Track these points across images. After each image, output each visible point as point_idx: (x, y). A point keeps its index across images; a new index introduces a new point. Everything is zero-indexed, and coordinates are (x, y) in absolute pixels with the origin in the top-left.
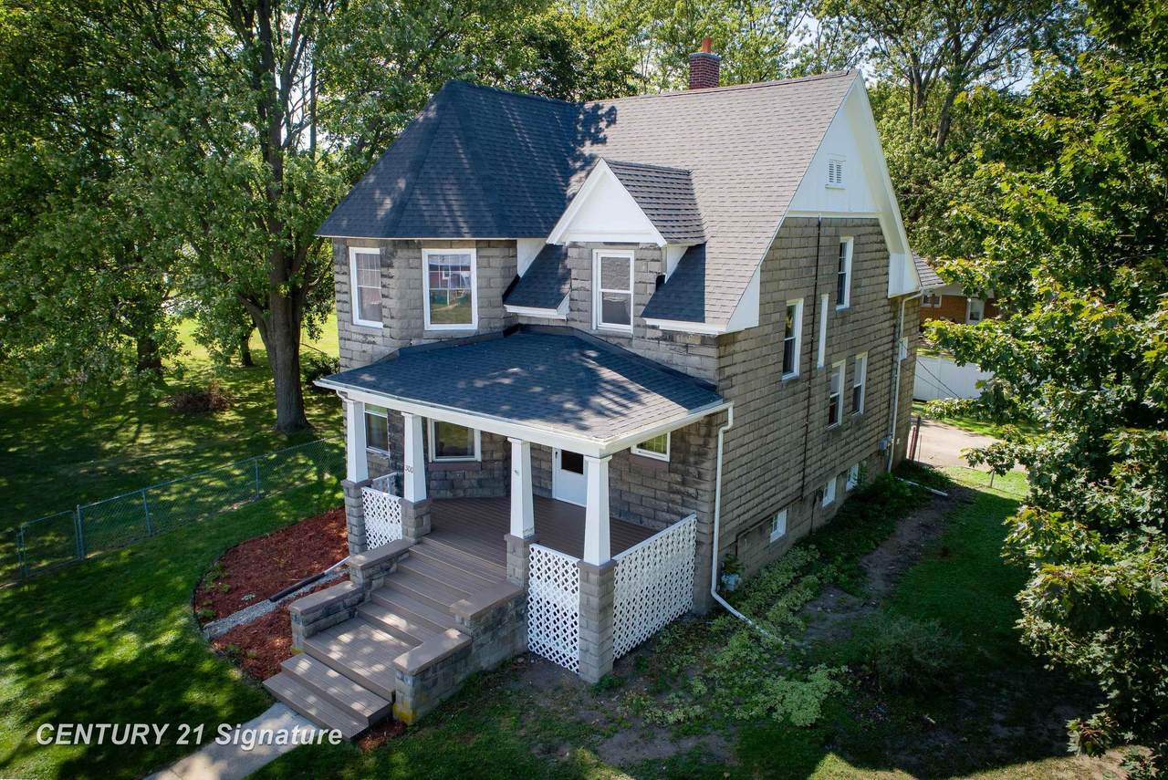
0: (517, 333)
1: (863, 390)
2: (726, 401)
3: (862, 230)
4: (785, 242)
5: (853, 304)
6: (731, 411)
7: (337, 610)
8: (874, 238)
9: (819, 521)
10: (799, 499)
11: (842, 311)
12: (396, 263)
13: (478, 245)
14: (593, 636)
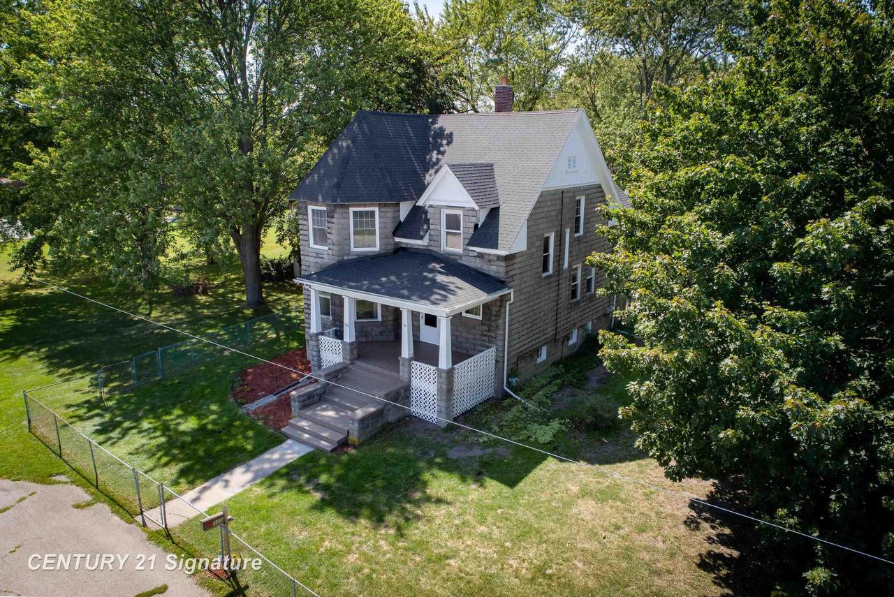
0: (400, 252)
1: (593, 279)
2: (510, 288)
3: (589, 192)
4: (542, 204)
5: (585, 233)
6: (512, 293)
7: (313, 397)
8: (599, 195)
9: (566, 353)
10: (554, 341)
11: (578, 237)
12: (336, 215)
13: (380, 206)
14: (443, 404)
